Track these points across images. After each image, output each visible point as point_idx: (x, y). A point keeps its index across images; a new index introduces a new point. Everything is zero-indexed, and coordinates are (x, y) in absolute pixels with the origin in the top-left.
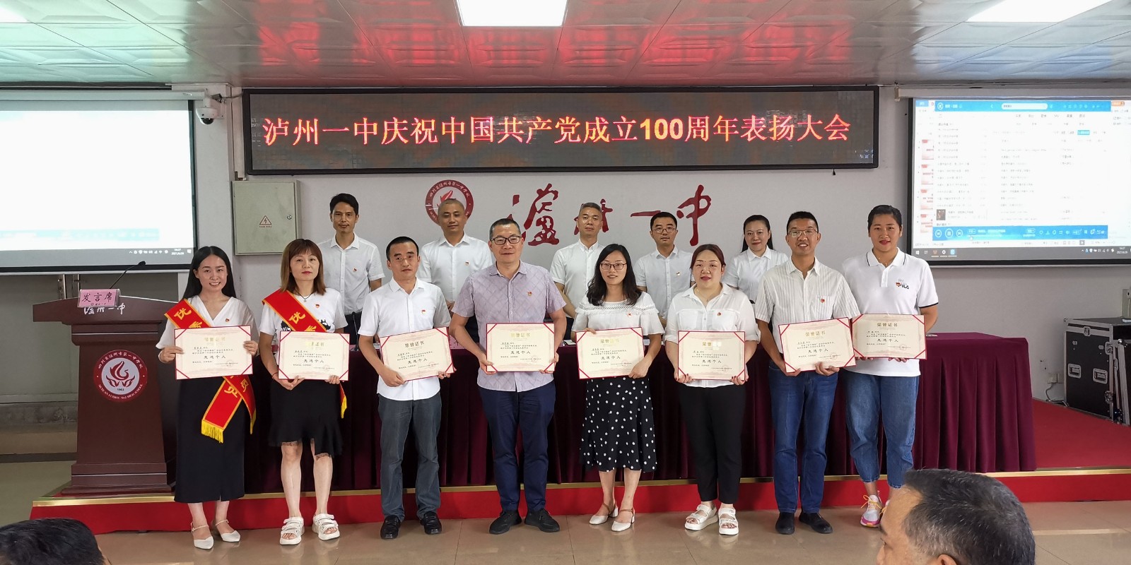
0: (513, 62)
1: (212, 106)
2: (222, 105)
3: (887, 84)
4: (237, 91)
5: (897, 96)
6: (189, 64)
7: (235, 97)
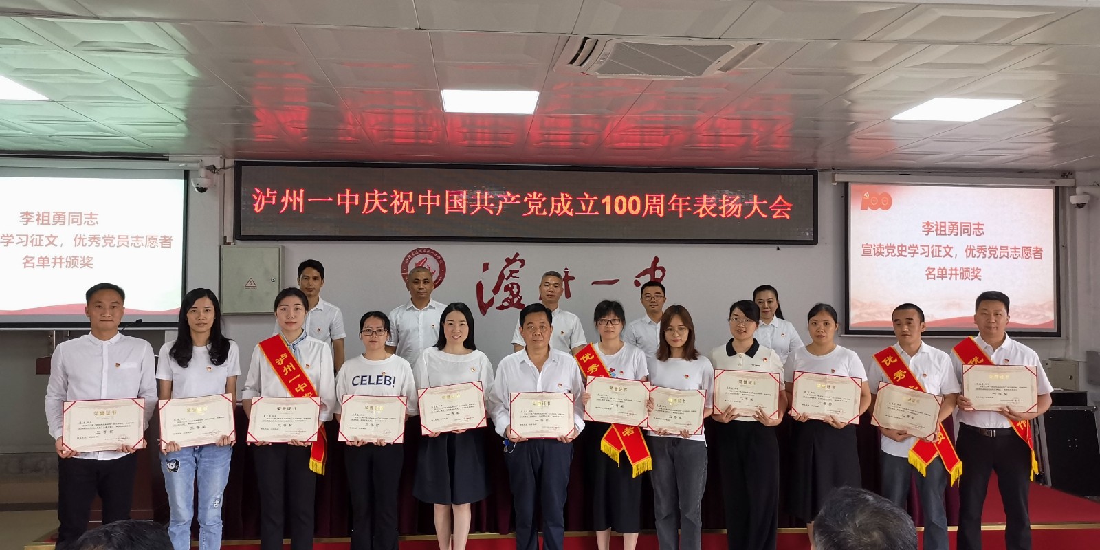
0: (486, 142)
1: (206, 177)
2: (215, 175)
3: (825, 169)
4: (230, 162)
5: (834, 181)
6: (187, 139)
7: (228, 168)
